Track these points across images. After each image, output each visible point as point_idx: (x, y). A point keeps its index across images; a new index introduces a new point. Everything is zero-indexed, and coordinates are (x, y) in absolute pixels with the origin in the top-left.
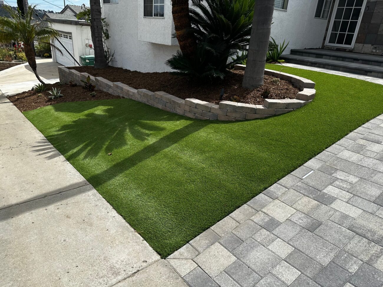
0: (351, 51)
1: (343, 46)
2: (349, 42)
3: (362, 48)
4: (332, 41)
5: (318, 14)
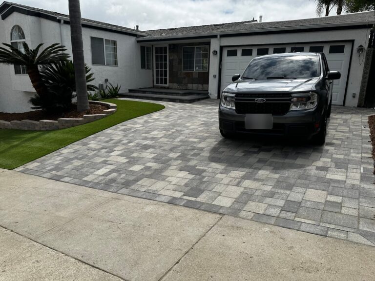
0: (168, 88)
1: (163, 85)
2: (166, 83)
3: (173, 86)
4: (157, 83)
5: (143, 67)
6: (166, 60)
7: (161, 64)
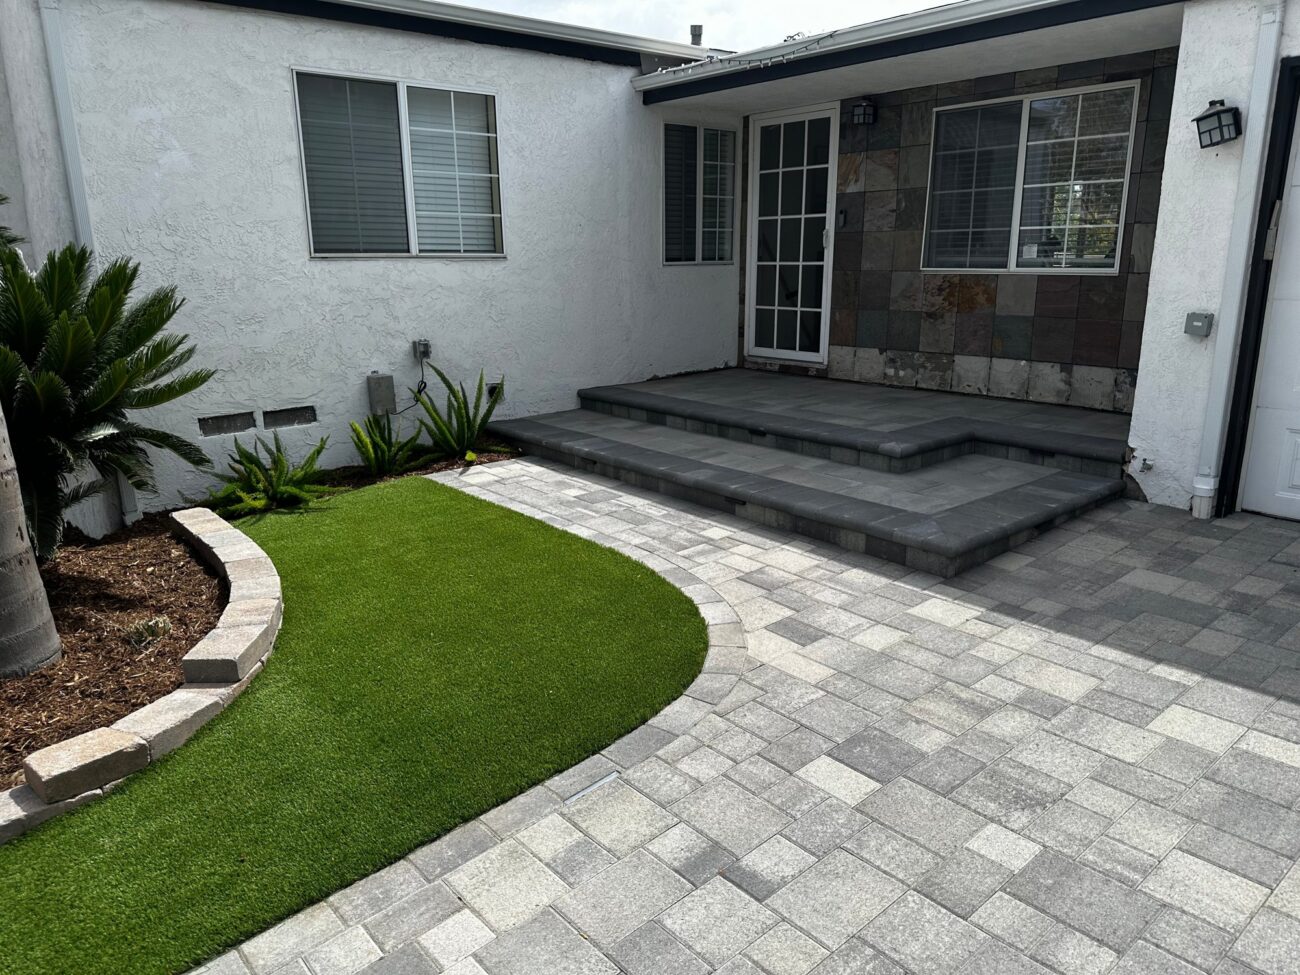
0: (823, 374)
1: (798, 356)
2: (811, 343)
3: (854, 363)
4: (763, 340)
5: (678, 248)
6: (818, 203)
7: (791, 227)
